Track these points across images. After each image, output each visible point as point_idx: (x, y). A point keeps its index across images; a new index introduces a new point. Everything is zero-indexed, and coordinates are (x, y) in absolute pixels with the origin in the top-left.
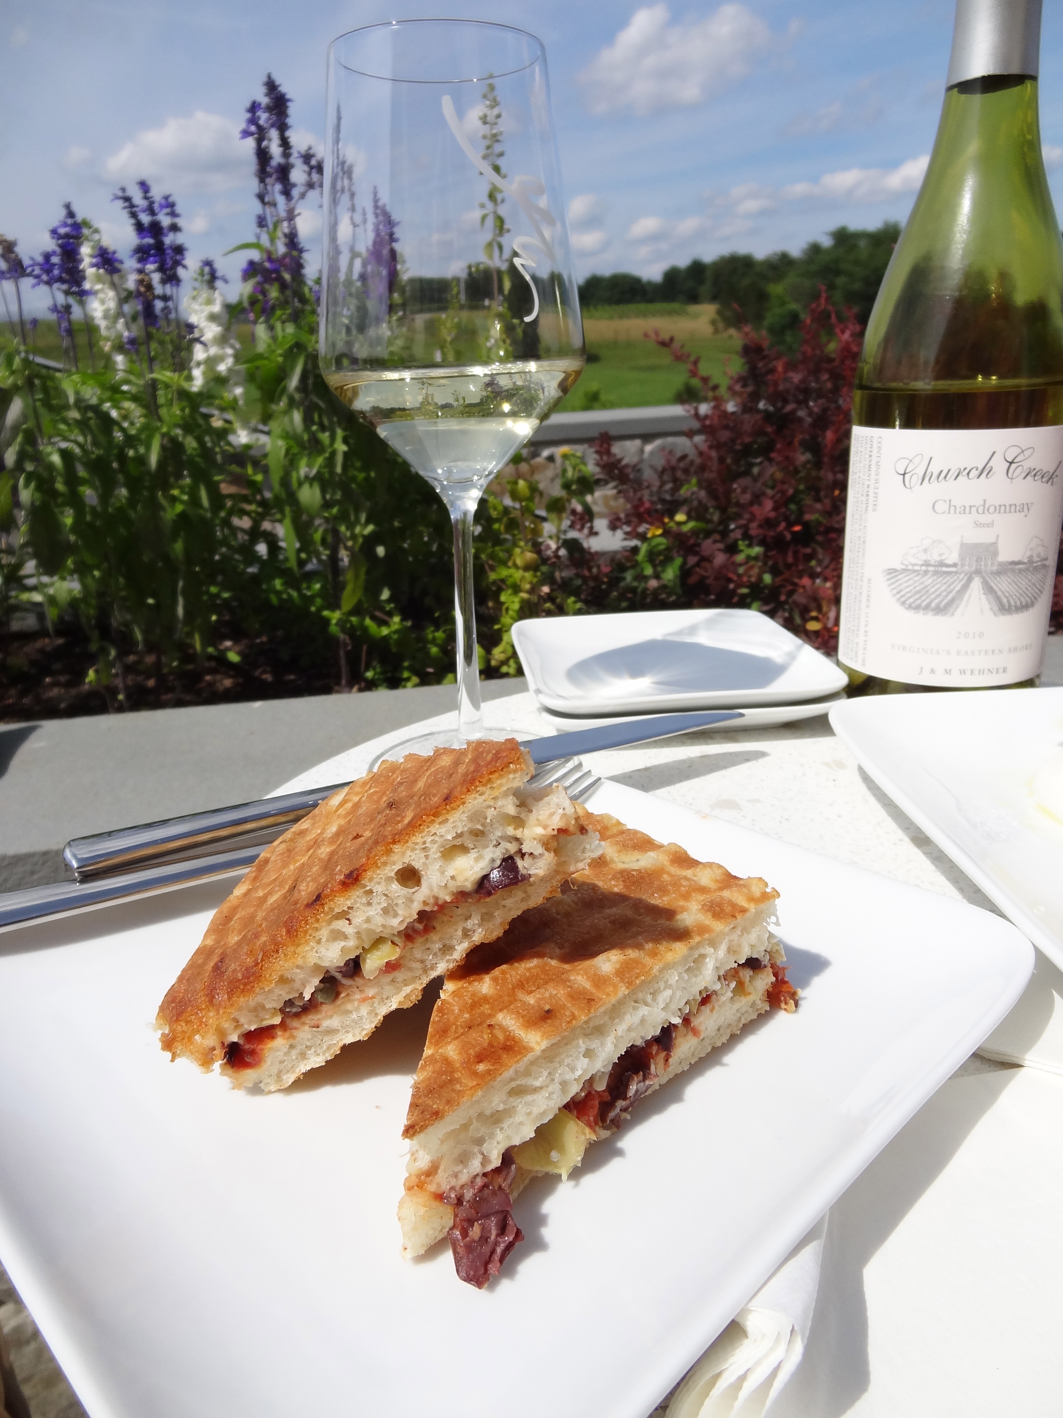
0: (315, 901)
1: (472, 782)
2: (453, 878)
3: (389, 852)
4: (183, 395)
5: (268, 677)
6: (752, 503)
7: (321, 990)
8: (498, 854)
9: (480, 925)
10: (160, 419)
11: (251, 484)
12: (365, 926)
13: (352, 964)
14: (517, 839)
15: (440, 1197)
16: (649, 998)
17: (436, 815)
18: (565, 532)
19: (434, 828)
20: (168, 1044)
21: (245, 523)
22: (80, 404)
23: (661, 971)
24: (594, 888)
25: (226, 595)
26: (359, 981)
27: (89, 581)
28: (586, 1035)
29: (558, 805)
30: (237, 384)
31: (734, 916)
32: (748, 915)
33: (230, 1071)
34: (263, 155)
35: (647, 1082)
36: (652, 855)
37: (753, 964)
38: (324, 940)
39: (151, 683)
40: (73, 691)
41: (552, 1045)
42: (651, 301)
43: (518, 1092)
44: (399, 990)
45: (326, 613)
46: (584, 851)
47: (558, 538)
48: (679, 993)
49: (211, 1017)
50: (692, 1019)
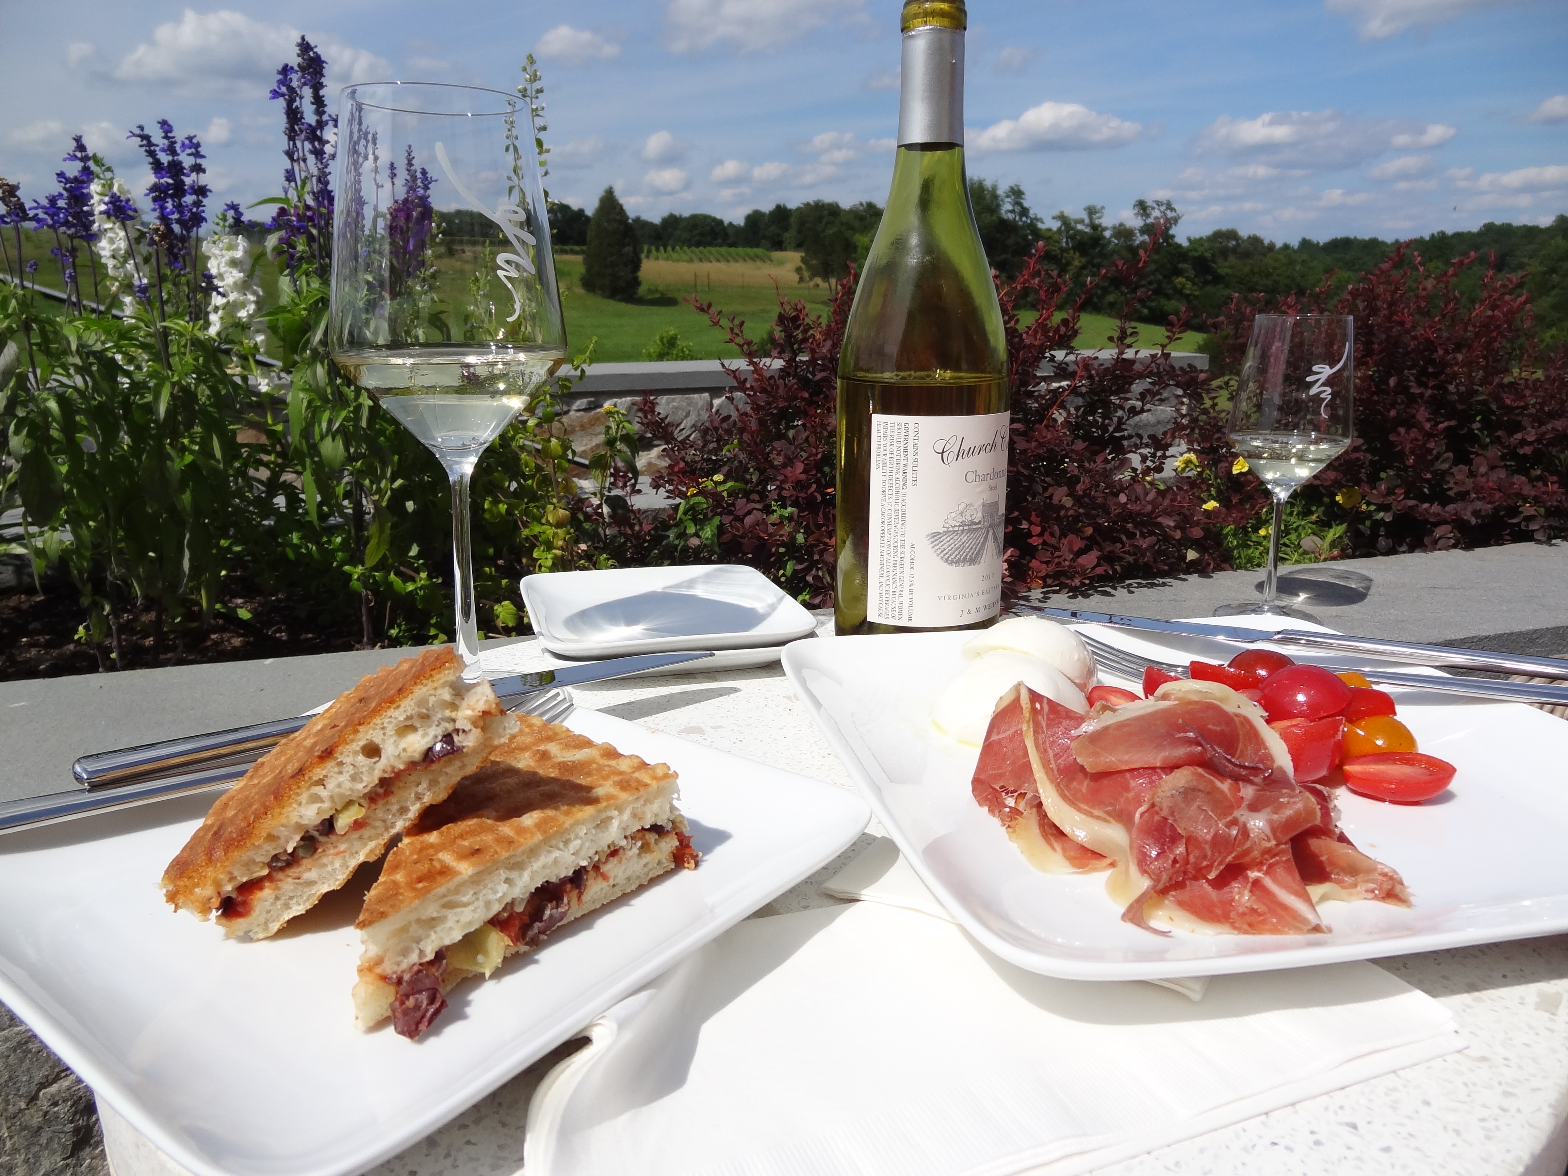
0: (297, 774)
1: (418, 678)
2: (404, 750)
3: (356, 731)
4: (197, 344)
5: (284, 636)
6: (784, 466)
7: (302, 847)
8: (439, 731)
9: (429, 790)
10: (170, 367)
11: (271, 434)
12: (337, 790)
13: (327, 824)
14: (454, 721)
15: (384, 978)
16: (561, 845)
17: (392, 702)
18: (609, 490)
19: (391, 712)
20: (172, 897)
21: (264, 474)
22: (84, 350)
23: (572, 826)
24: (535, 774)
25: (238, 549)
26: (333, 838)
27: (84, 532)
28: (507, 868)
29: (483, 694)
30: (258, 331)
31: (637, 789)
32: (650, 789)
33: (224, 921)
34: (293, 115)
35: (560, 910)
36: (587, 751)
37: (657, 829)
38: (304, 802)
39: (149, 641)
40: (55, 653)
41: (478, 873)
42: (733, 245)
43: (450, 905)
44: (365, 845)
45: (346, 568)
46: (505, 729)
47: (602, 495)
48: (587, 844)
49: (210, 872)
50: (601, 866)
